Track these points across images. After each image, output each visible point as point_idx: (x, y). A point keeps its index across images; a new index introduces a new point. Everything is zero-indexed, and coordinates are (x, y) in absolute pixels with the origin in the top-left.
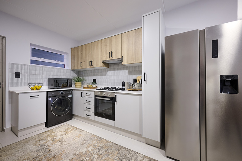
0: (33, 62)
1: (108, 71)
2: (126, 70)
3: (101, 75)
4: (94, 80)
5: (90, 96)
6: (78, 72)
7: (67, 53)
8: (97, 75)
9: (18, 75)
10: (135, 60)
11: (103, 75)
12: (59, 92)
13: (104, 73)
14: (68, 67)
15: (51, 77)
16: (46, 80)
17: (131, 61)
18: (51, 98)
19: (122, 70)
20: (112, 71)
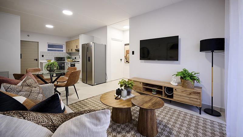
0: (48, 50)
4: (75, 58)
6: (70, 54)
7: (64, 45)
8: (76, 55)
9: (43, 56)
14: (65, 51)
15: (56, 57)
16: (54, 58)
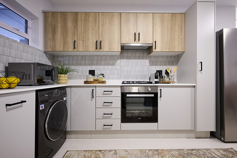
1: (118, 59)
2: (147, 59)
3: (105, 65)
5: (111, 94)
8: (97, 64)
10: (170, 48)
11: (109, 65)
12: (53, 91)
13: (111, 62)
17: (166, 48)
18: (43, 105)
19: (140, 59)
20: (126, 60)
